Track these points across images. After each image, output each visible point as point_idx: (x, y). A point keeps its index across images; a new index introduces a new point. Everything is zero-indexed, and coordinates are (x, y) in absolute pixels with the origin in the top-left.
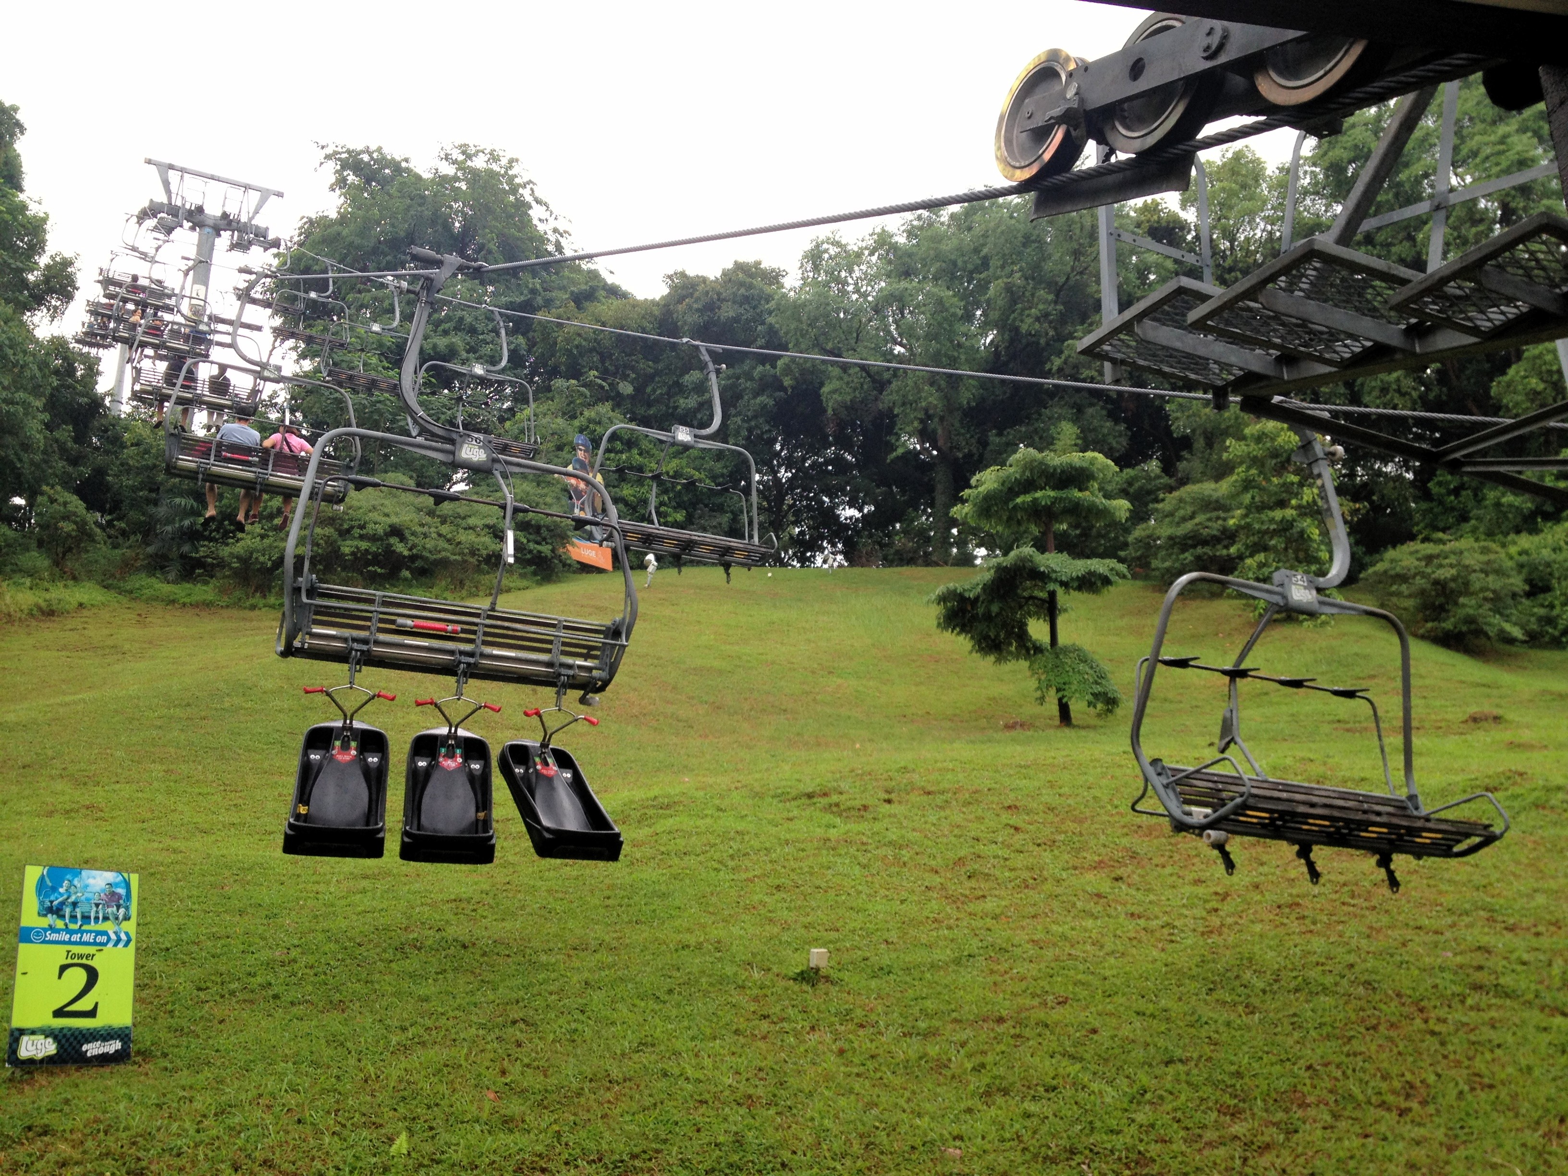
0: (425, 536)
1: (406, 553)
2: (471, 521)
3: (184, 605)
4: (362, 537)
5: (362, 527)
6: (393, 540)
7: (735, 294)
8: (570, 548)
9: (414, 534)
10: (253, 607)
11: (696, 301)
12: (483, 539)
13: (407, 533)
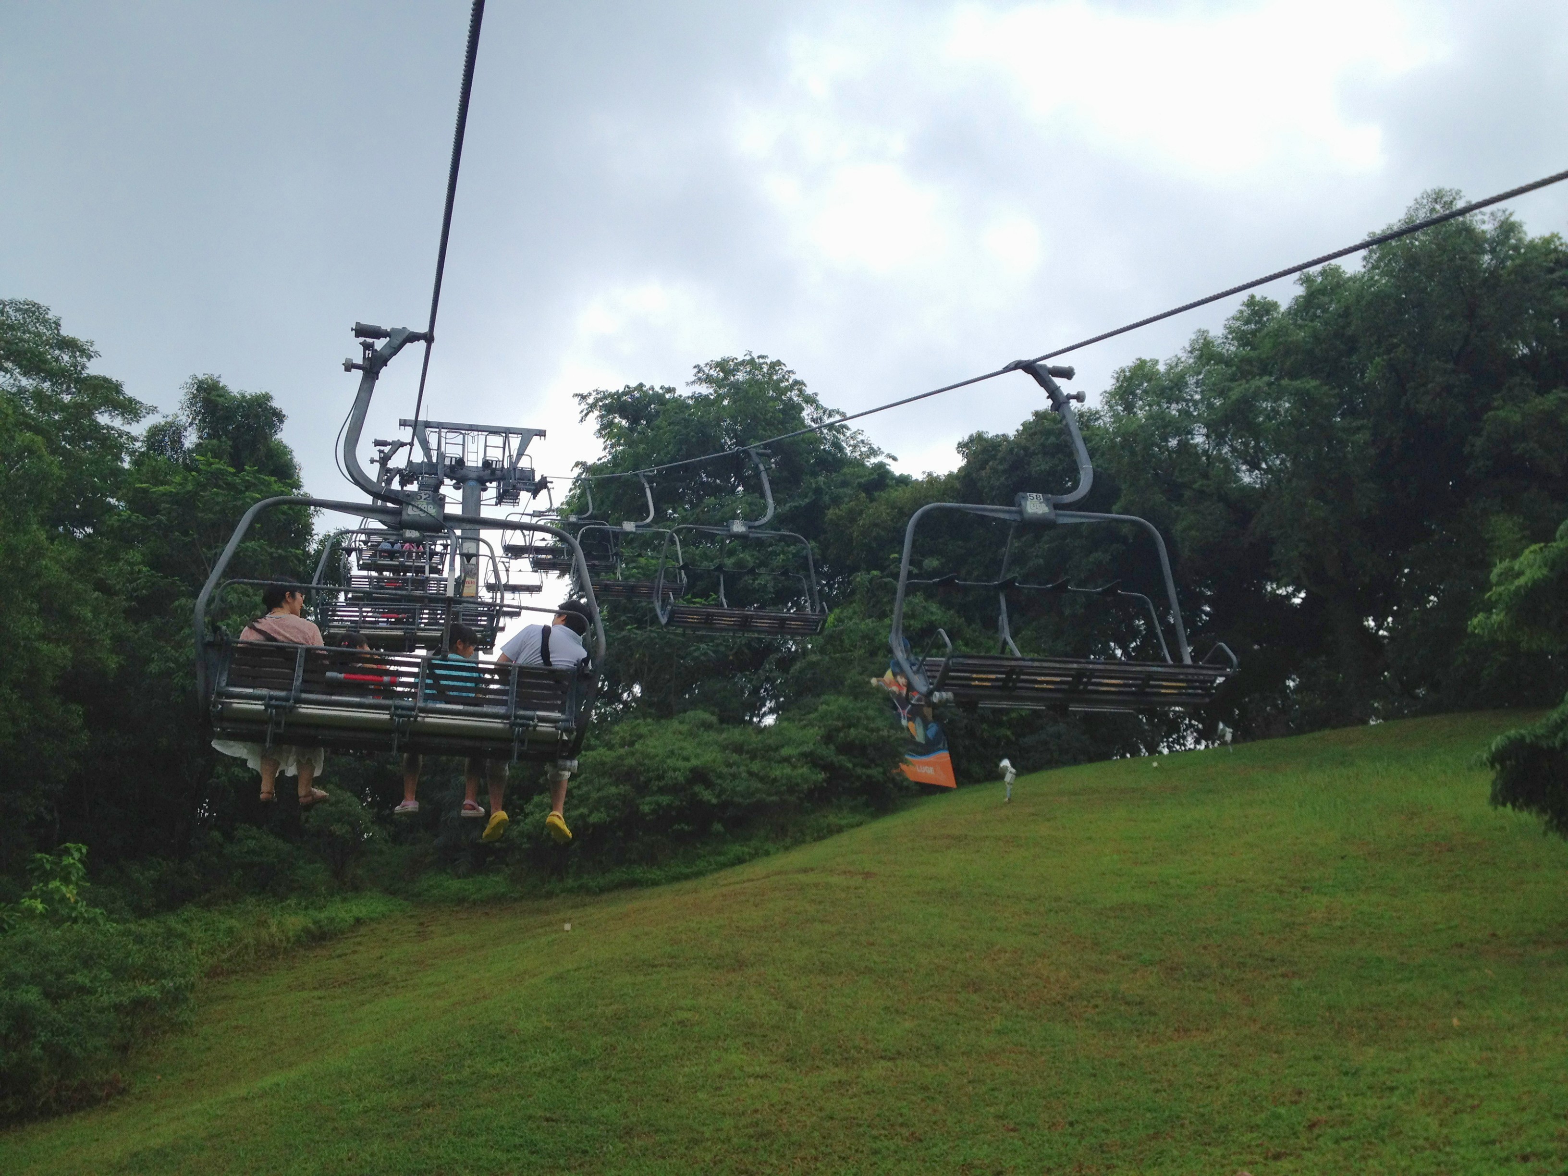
0: (734, 776)
1: (714, 801)
2: (785, 752)
3: (474, 903)
4: (661, 791)
5: (660, 778)
6: (698, 788)
7: (1043, 445)
8: (903, 767)
9: (720, 776)
10: (549, 895)
11: (1001, 463)
12: (800, 771)
13: (712, 777)
